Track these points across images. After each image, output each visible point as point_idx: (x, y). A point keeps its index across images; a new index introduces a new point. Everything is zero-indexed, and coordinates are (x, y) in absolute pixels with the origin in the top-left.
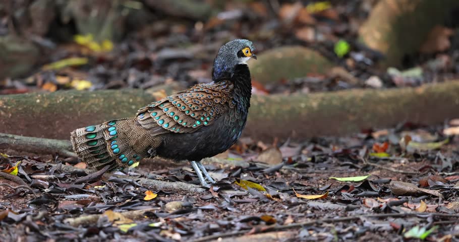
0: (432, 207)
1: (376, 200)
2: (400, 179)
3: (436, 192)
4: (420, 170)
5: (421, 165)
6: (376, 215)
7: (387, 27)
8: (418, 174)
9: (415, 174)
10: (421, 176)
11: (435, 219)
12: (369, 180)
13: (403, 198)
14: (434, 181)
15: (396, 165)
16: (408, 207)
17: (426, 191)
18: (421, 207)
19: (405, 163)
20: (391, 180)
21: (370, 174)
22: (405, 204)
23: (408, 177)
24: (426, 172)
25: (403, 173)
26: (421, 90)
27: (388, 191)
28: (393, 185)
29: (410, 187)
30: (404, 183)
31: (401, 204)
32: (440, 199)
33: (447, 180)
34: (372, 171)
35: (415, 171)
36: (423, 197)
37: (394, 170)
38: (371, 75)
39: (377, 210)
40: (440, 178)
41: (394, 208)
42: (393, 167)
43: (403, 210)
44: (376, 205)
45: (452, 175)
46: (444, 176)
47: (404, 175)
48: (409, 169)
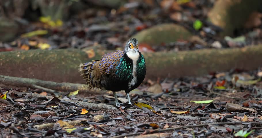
0: (251, 118)
2: (232, 102)
3: (253, 110)
4: (244, 97)
7: (224, 12)
8: (243, 99)
9: (241, 99)
10: (245, 100)
13: (234, 113)
14: (252, 103)
18: (244, 118)
20: (226, 103)
22: (235, 117)
23: (237, 101)
24: (247, 98)
25: (234, 99)
26: (244, 50)
27: (225, 109)
28: (228, 106)
29: (238, 107)
30: (234, 104)
32: (256, 114)
33: (260, 103)
34: (215, 97)
35: (241, 97)
37: (228, 97)
38: (214, 40)
39: (218, 120)
40: (256, 101)
42: (228, 95)
46: (258, 101)
47: (235, 100)
48: (237, 96)
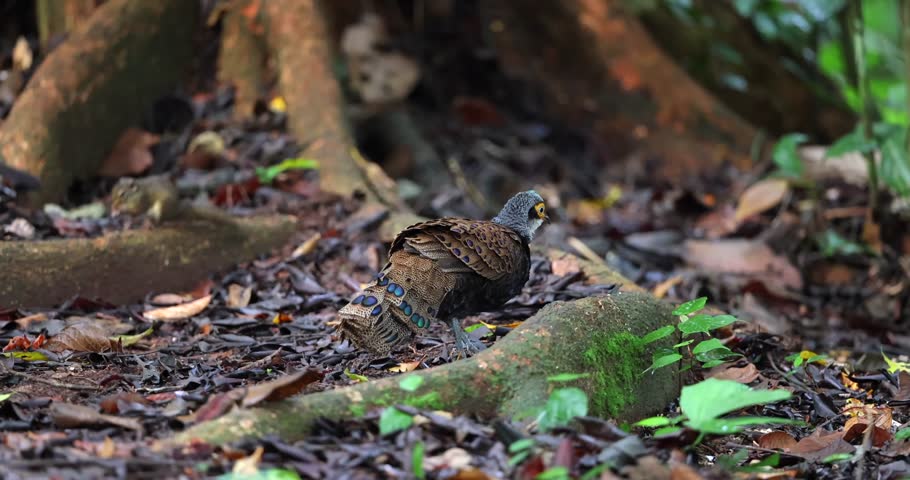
1: (26, 436)
5: (104, 375)
6: (26, 462)
11: (130, 469)
12: (13, 401)
15: (59, 375)
16: (83, 449)
17: (114, 420)
19: (75, 371)
21: (15, 391)
31: (70, 443)
36: (110, 431)
41: (58, 450)
43: (74, 454)
44: (25, 444)
45: (159, 392)
